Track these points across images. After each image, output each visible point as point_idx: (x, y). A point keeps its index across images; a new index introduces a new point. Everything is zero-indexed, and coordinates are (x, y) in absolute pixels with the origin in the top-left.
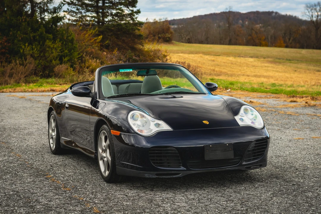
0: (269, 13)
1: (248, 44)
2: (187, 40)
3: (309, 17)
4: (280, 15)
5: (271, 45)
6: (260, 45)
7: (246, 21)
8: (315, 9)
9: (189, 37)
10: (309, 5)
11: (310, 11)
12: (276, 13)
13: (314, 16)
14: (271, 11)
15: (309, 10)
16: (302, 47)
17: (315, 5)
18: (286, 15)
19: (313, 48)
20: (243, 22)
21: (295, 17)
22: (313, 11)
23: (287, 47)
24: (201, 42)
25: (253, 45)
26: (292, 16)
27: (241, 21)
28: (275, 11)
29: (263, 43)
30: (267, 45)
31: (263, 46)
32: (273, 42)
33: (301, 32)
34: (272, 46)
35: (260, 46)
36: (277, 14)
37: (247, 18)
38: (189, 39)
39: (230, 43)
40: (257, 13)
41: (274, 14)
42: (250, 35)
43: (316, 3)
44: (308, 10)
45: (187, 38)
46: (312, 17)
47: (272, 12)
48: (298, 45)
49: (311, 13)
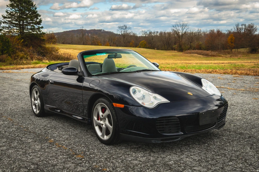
0: (100, 30)
2: (62, 43)
4: (105, 31)
6: (98, 45)
7: (89, 34)
10: (120, 26)
12: (103, 30)
13: (122, 32)
14: (101, 29)
15: (120, 29)
17: (123, 27)
18: (108, 31)
19: (123, 46)
20: (88, 34)
22: (122, 29)
24: (70, 44)
25: (95, 45)
26: (111, 32)
27: (87, 34)
28: (103, 29)
29: (100, 44)
31: (100, 45)
32: (104, 44)
33: (116, 39)
34: (104, 46)
37: (90, 32)
39: (84, 44)
40: (95, 30)
41: (102, 31)
42: (93, 40)
43: (123, 26)
44: (119, 28)
45: (62, 42)
47: (102, 30)
48: (115, 45)
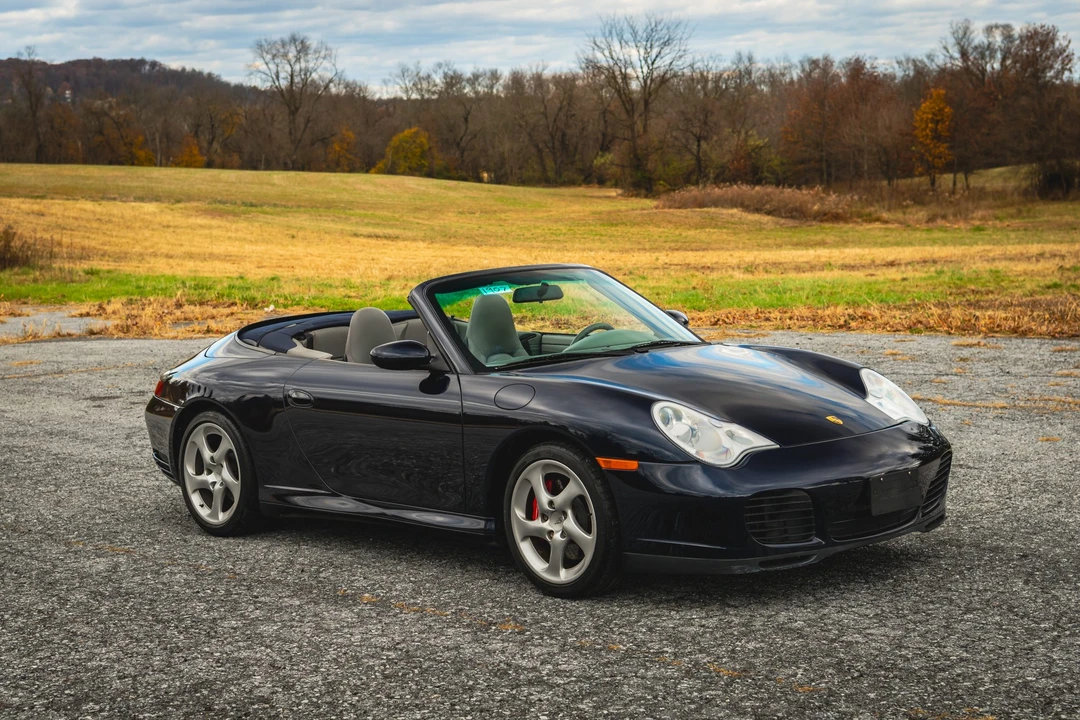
0: (135, 65)
1: (93, 157)
3: (271, 79)
4: (165, 69)
5: (164, 162)
6: (132, 160)
7: (66, 89)
8: (285, 55)
10: (264, 42)
11: (272, 62)
12: (154, 64)
13: (282, 75)
14: (138, 57)
15: (268, 57)
16: (252, 164)
17: (284, 44)
18: (184, 70)
19: (286, 168)
20: (55, 91)
21: (210, 75)
22: (277, 61)
23: (209, 165)
25: (111, 163)
26: (200, 74)
27: (49, 89)
28: (149, 58)
29: (142, 154)
30: (151, 162)
31: (141, 164)
32: (168, 152)
33: (244, 121)
34: (166, 165)
35: (133, 164)
36: (157, 68)
37: (68, 79)
39: (41, 157)
40: (98, 63)
41: (147, 67)
42: (101, 132)
43: (286, 37)
44: (263, 57)
46: (278, 77)
47: (142, 62)
48: (236, 158)
49: (272, 66)
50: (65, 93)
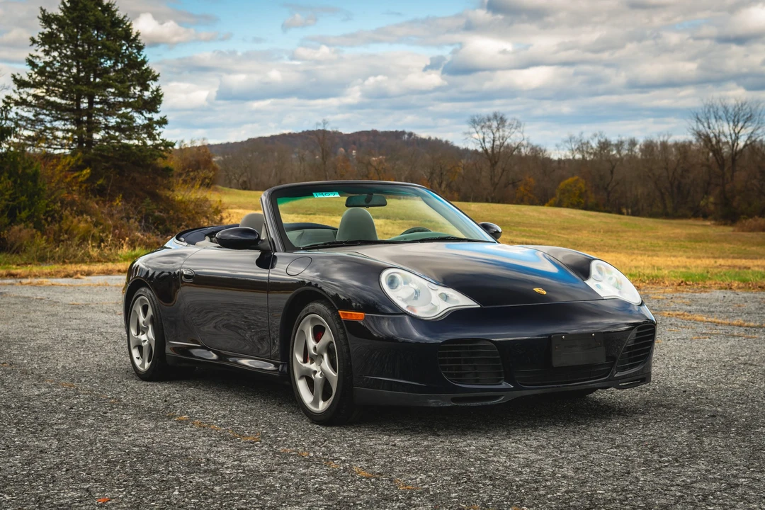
0: (398, 135)
2: (242, 185)
3: (479, 144)
4: (417, 138)
7: (353, 149)
8: (490, 127)
9: (245, 179)
10: (476, 118)
11: (481, 131)
12: (410, 134)
13: (487, 140)
14: (400, 130)
15: (478, 128)
16: (466, 199)
17: (489, 119)
18: (430, 138)
19: (487, 201)
20: (346, 151)
21: (447, 142)
22: (484, 130)
26: (440, 141)
27: (342, 150)
28: (408, 130)
33: (462, 171)
36: (413, 137)
37: (354, 143)
38: (245, 182)
40: (374, 133)
41: (406, 136)
43: (491, 115)
44: (475, 128)
45: (241, 180)
46: (484, 141)
47: (403, 133)
48: (456, 195)
49: (481, 135)
50: (352, 152)
